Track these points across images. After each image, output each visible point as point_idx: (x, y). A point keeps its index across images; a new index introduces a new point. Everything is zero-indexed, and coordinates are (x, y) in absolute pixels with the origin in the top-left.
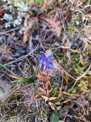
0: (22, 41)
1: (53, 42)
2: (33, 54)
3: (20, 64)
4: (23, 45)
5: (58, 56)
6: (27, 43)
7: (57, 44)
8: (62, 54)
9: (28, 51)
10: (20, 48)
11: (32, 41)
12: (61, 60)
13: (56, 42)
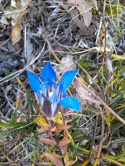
0: (11, 41)
1: (74, 42)
2: (34, 67)
3: (9, 88)
4: (13, 50)
5: (86, 68)
6: (21, 43)
7: (83, 44)
8: (94, 65)
9: (23, 60)
10: (8, 56)
11: (32, 41)
12: (92, 76)
13: (81, 41)
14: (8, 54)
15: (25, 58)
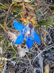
0: (50, 66)
1: (18, 64)
2: (38, 52)
3: (50, 43)
4: (48, 61)
6: (44, 65)
7: (14, 63)
9: (43, 56)
10: (51, 58)
11: (39, 66)
14: (50, 60)
15: (42, 57)
